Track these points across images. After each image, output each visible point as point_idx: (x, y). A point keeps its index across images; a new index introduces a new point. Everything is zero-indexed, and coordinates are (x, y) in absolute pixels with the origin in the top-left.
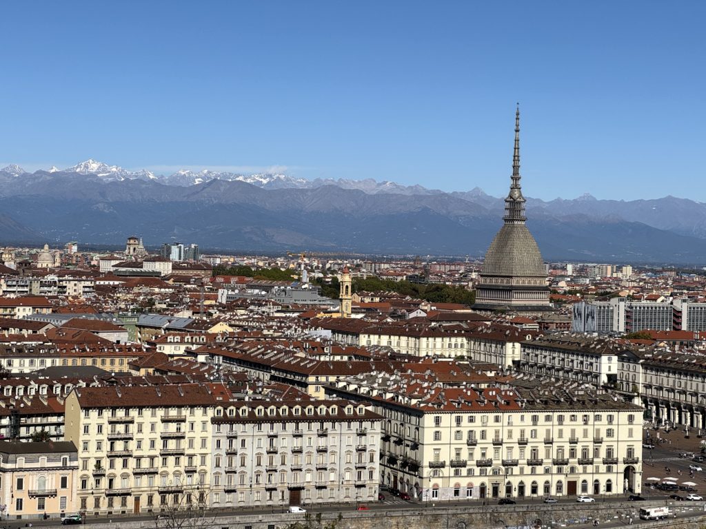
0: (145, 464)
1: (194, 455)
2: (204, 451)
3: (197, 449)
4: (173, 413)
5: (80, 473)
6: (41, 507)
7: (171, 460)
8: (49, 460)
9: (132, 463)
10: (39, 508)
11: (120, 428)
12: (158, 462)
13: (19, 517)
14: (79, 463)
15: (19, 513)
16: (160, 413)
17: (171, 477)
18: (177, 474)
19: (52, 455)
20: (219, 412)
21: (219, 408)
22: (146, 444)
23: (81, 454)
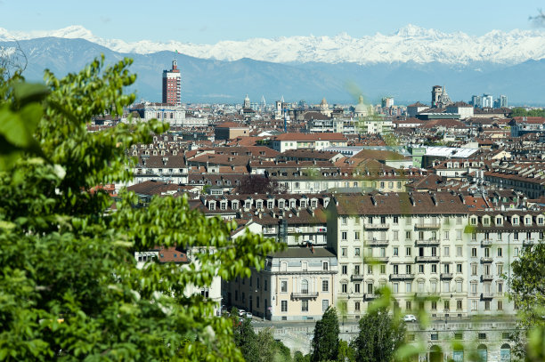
0: (402, 270)
1: (450, 263)
2: (459, 259)
3: (453, 258)
4: (428, 221)
5: (339, 277)
6: (305, 309)
7: (428, 267)
8: (310, 265)
9: (390, 269)
10: (303, 309)
11: (377, 235)
12: (415, 268)
13: (284, 318)
14: (339, 268)
15: (284, 314)
16: (415, 221)
17: (428, 283)
18: (434, 281)
19: (313, 260)
20: (474, 220)
21: (473, 216)
22: (402, 251)
23: (341, 259)
